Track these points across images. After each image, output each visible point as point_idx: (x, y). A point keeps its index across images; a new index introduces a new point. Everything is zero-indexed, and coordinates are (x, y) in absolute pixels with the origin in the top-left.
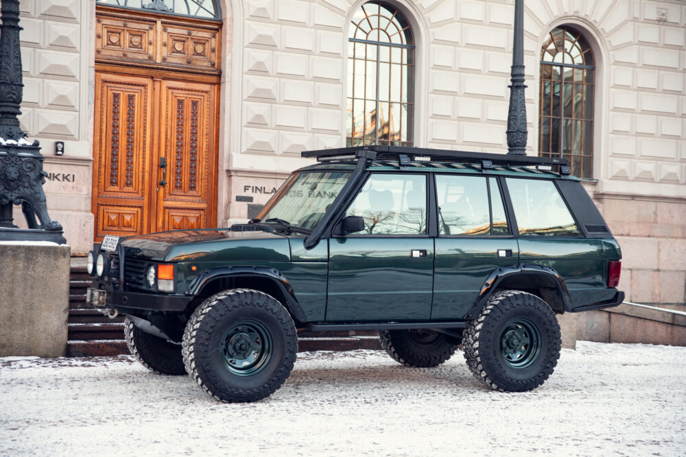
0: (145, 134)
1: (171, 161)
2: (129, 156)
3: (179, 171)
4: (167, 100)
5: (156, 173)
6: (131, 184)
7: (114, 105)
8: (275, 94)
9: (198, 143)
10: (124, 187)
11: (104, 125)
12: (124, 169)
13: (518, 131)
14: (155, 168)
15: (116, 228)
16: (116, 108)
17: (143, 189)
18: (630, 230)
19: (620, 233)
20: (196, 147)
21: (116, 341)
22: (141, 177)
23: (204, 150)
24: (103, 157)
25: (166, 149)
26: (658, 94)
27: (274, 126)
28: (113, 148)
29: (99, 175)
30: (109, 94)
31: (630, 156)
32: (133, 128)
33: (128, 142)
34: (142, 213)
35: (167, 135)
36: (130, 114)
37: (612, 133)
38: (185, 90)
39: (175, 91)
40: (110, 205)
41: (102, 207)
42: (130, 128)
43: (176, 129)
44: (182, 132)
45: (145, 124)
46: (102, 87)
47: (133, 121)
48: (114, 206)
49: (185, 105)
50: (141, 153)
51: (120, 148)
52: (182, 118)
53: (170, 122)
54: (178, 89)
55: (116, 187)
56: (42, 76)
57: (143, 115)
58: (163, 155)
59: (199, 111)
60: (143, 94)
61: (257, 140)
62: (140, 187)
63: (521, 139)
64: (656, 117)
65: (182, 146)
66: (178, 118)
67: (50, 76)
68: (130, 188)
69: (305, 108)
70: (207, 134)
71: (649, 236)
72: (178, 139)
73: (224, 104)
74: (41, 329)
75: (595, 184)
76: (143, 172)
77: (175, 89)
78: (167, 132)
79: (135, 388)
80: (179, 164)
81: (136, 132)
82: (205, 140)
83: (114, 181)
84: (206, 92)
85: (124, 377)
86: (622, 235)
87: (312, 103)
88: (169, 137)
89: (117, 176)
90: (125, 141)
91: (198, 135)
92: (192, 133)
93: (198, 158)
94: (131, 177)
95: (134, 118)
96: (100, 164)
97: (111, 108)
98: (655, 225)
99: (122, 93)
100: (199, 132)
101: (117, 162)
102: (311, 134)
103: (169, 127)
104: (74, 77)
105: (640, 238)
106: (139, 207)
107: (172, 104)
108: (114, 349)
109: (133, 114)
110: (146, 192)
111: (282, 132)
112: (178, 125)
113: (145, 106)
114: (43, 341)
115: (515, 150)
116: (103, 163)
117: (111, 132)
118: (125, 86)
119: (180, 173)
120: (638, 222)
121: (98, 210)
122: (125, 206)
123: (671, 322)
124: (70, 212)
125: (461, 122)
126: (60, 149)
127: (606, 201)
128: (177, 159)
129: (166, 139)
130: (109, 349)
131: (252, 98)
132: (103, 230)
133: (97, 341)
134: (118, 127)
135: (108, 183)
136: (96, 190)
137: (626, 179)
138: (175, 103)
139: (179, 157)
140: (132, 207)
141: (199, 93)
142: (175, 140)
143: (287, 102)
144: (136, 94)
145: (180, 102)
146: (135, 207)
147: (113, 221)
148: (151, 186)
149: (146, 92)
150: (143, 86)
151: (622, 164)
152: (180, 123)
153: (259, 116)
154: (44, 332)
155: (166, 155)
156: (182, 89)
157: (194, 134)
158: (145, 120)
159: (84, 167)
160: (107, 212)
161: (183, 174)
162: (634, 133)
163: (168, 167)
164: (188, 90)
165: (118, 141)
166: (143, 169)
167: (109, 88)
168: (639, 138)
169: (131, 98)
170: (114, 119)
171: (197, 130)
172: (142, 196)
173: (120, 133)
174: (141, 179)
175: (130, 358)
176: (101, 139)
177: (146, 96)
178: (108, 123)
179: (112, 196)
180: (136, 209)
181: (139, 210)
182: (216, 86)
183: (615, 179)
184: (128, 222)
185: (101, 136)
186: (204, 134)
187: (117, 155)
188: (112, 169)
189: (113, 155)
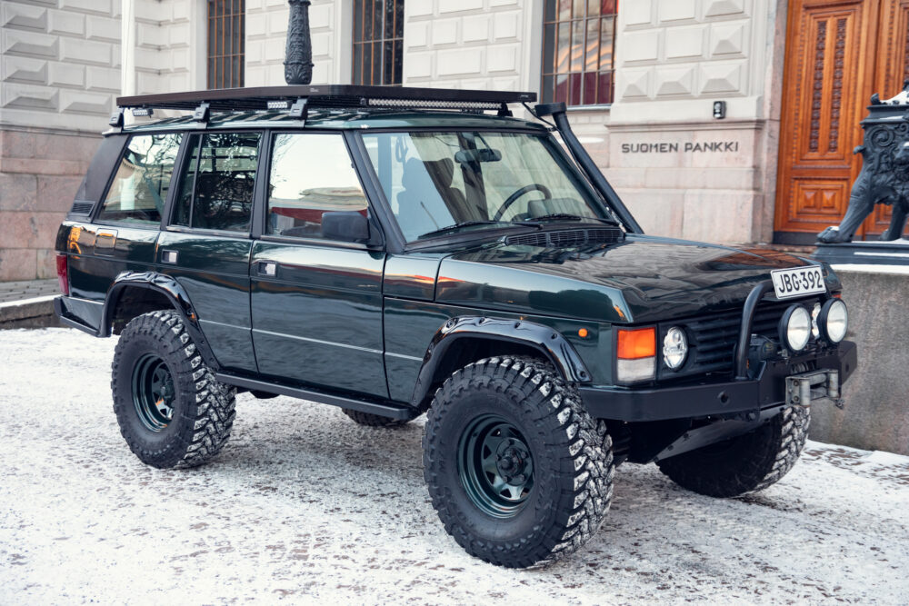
0: (856, 72)
2: (835, 109)
4: (892, 17)
6: (835, 148)
7: (818, 39)
10: (826, 152)
11: (804, 70)
12: (827, 127)
15: (814, 211)
16: (819, 42)
17: (850, 153)
22: (848, 135)
24: (801, 113)
28: (814, 99)
30: (812, 25)
32: (842, 67)
33: (834, 88)
34: (849, 188)
35: (888, 70)
36: (839, 48)
40: (806, 179)
41: (797, 182)
42: (838, 67)
43: (903, 60)
45: (858, 58)
46: (804, 16)
47: (842, 57)
48: (810, 179)
50: (850, 103)
51: (823, 98)
53: (895, 50)
55: (815, 153)
56: (709, 19)
57: (855, 46)
60: (857, 15)
62: (848, 151)
67: (717, 18)
68: (834, 153)
76: (852, 128)
78: (888, 64)
81: (845, 72)
83: (813, 145)
88: (892, 72)
89: (817, 138)
90: (831, 88)
94: (836, 138)
95: (843, 53)
97: (813, 43)
99: (829, 19)
101: (818, 118)
104: (742, 12)
106: (844, 180)
107: (899, 23)
109: (843, 47)
113: (860, 32)
116: (800, 122)
117: (812, 77)
118: (833, 9)
121: (791, 187)
122: (825, 179)
124: (727, 191)
126: (718, 111)
129: (888, 76)
132: (798, 213)
134: (821, 69)
135: (806, 149)
140: (835, 179)
142: (902, 76)
144: (848, 17)
146: (839, 180)
147: (809, 201)
149: (861, 12)
158: (858, 53)
160: (804, 189)
165: (821, 89)
166: (853, 124)
167: (813, 16)
169: (842, 23)
170: (817, 59)
172: (850, 163)
173: (824, 78)
174: (848, 140)
176: (799, 90)
177: (861, 17)
178: (809, 65)
179: (809, 166)
180: (839, 183)
181: (845, 184)
184: (828, 202)
185: (799, 85)
187: (819, 108)
188: (812, 129)
189: (813, 109)
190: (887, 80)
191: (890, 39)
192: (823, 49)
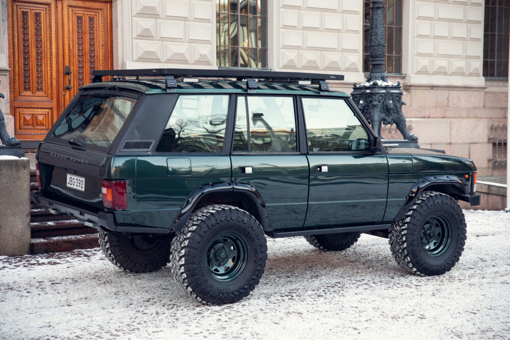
0: (51, 46)
1: (74, 69)
2: (39, 66)
3: (81, 77)
4: (68, 17)
5: (62, 79)
6: (42, 89)
7: (23, 22)
8: (159, 11)
9: (96, 53)
10: (36, 92)
11: (16, 39)
12: (35, 76)
13: (378, 45)
14: (61, 75)
15: (31, 127)
16: (25, 24)
17: (52, 93)
18: (430, 113)
19: (423, 115)
20: (94, 56)
21: (70, 237)
22: (49, 83)
23: (101, 58)
24: (17, 66)
25: (69, 58)
26: (450, 5)
27: (158, 38)
28: (24, 58)
29: (14, 82)
30: (19, 12)
31: (430, 55)
32: (41, 41)
33: (37, 53)
34: (52, 113)
36: (38, 29)
37: (416, 37)
38: (83, 8)
39: (75, 9)
40: (25, 108)
41: (18, 109)
42: (38, 41)
43: (77, 42)
44: (82, 44)
45: (51, 37)
46: (12, 6)
47: (41, 35)
48: (28, 108)
49: (84, 21)
50: (49, 63)
51: (30, 59)
52: (82, 32)
53: (71, 36)
54: (77, 7)
55: (29, 92)
57: (48, 30)
58: (67, 64)
59: (95, 26)
60: (48, 12)
61: (146, 50)
62: (49, 92)
63: (381, 51)
64: (448, 23)
65: (82, 56)
66: (78, 32)
68: (41, 92)
69: (183, 22)
70: (102, 45)
71: (443, 117)
72: (78, 50)
73: (117, 20)
74: (8, 232)
75: (404, 78)
76: (51, 78)
77: (74, 7)
78: (69, 44)
79: (114, 290)
80: (81, 71)
81: (43, 45)
82: (101, 50)
83: (27, 87)
84: (100, 9)
85: (97, 278)
86: (425, 117)
87: (189, 18)
88: (71, 48)
89: (29, 83)
90: (35, 52)
91: (96, 46)
92: (90, 45)
93: (96, 65)
94: (42, 83)
95: (41, 32)
96: (14, 73)
97: (21, 24)
98: (447, 108)
99: (29, 11)
100: (96, 43)
101: (29, 70)
102: (189, 44)
103: (71, 39)
105: (437, 119)
106: (49, 108)
107: (72, 20)
108: (70, 245)
109: (41, 29)
110: (55, 95)
111: (165, 43)
112: (78, 38)
113: (50, 22)
114: (10, 242)
115: (376, 60)
116: (17, 72)
117: (22, 45)
118: (32, 5)
119: (82, 79)
120: (436, 107)
121: (15, 112)
122: (37, 108)
123: (487, 192)
125: (305, 31)
127: (413, 91)
128: (79, 67)
129: (69, 50)
130: (66, 245)
131: (141, 14)
132: (20, 129)
133: (55, 238)
134: (28, 40)
135: (22, 88)
136: (13, 95)
137: (426, 73)
138: (75, 19)
139: (81, 65)
140: (43, 108)
141: (95, 11)
142: (77, 51)
143: (169, 17)
144: (42, 12)
145: (79, 18)
146: (46, 108)
147: (28, 121)
148: (59, 91)
149: (50, 10)
150: (47, 4)
151: (424, 62)
152: (80, 36)
153: (146, 30)
154: (11, 235)
155: (70, 64)
156: (80, 7)
157: (92, 45)
158: (51, 34)
159: (3, 76)
160: (23, 114)
161: (85, 79)
162: (433, 36)
163: (72, 74)
164: (86, 8)
165: (29, 52)
166: (51, 76)
167: (19, 7)
168: (436, 40)
169: (37, 15)
170: (24, 34)
171: (94, 42)
172: (52, 99)
173: (30, 46)
174: (49, 85)
175: (85, 253)
176: (14, 51)
177: (50, 13)
178: (19, 37)
179: (26, 100)
180: (47, 110)
181: (50, 111)
182: (108, 5)
183: (419, 74)
184: (40, 121)
186: (101, 45)
187: (29, 64)
188: (25, 77)
189: (25, 64)
190: (69, 53)
191: (69, 29)
192: (28, 28)
